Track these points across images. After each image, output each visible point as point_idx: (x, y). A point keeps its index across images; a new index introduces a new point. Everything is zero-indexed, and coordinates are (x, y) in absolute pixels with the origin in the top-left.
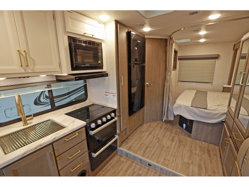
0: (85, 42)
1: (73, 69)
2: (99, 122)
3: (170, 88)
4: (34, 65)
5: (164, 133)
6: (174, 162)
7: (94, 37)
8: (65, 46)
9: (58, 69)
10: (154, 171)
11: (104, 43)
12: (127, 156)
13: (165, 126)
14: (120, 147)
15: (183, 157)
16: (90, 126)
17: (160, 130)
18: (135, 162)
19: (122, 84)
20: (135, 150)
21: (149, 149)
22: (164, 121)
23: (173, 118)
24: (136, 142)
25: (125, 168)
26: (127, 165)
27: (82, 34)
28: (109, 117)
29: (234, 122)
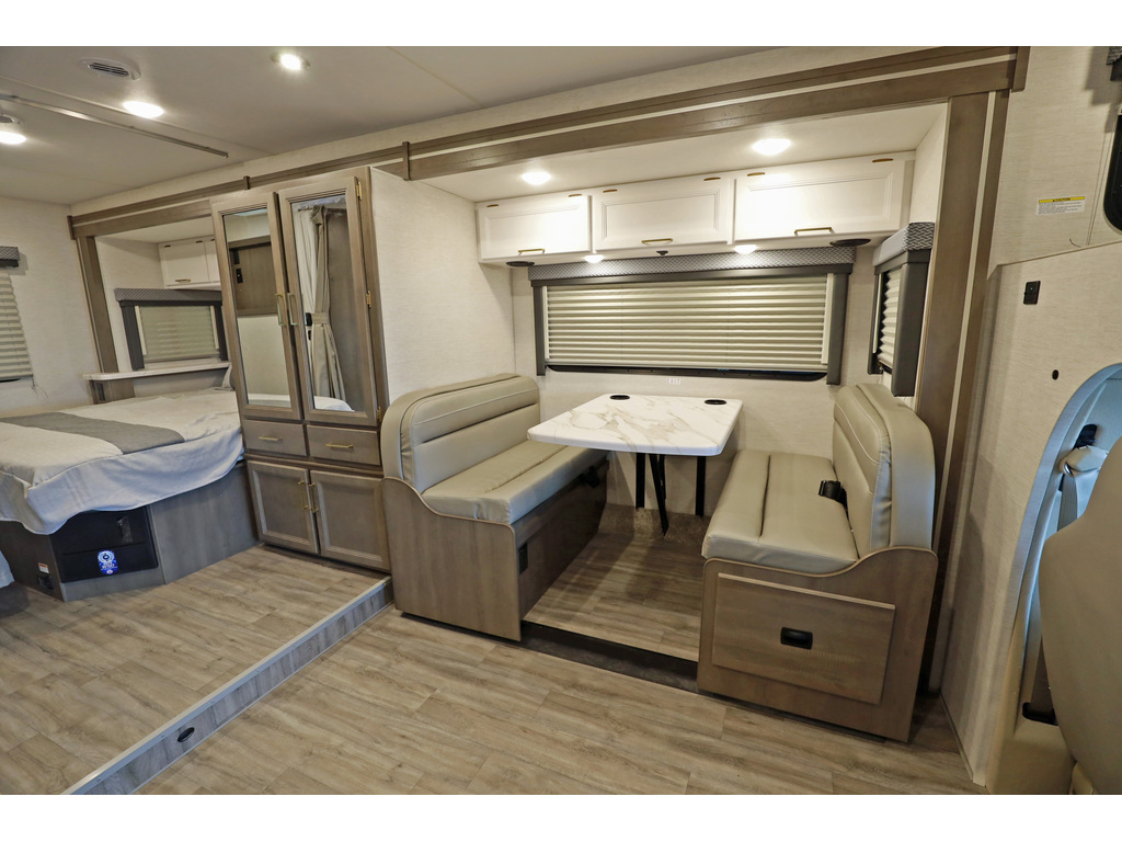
29: (305, 427)
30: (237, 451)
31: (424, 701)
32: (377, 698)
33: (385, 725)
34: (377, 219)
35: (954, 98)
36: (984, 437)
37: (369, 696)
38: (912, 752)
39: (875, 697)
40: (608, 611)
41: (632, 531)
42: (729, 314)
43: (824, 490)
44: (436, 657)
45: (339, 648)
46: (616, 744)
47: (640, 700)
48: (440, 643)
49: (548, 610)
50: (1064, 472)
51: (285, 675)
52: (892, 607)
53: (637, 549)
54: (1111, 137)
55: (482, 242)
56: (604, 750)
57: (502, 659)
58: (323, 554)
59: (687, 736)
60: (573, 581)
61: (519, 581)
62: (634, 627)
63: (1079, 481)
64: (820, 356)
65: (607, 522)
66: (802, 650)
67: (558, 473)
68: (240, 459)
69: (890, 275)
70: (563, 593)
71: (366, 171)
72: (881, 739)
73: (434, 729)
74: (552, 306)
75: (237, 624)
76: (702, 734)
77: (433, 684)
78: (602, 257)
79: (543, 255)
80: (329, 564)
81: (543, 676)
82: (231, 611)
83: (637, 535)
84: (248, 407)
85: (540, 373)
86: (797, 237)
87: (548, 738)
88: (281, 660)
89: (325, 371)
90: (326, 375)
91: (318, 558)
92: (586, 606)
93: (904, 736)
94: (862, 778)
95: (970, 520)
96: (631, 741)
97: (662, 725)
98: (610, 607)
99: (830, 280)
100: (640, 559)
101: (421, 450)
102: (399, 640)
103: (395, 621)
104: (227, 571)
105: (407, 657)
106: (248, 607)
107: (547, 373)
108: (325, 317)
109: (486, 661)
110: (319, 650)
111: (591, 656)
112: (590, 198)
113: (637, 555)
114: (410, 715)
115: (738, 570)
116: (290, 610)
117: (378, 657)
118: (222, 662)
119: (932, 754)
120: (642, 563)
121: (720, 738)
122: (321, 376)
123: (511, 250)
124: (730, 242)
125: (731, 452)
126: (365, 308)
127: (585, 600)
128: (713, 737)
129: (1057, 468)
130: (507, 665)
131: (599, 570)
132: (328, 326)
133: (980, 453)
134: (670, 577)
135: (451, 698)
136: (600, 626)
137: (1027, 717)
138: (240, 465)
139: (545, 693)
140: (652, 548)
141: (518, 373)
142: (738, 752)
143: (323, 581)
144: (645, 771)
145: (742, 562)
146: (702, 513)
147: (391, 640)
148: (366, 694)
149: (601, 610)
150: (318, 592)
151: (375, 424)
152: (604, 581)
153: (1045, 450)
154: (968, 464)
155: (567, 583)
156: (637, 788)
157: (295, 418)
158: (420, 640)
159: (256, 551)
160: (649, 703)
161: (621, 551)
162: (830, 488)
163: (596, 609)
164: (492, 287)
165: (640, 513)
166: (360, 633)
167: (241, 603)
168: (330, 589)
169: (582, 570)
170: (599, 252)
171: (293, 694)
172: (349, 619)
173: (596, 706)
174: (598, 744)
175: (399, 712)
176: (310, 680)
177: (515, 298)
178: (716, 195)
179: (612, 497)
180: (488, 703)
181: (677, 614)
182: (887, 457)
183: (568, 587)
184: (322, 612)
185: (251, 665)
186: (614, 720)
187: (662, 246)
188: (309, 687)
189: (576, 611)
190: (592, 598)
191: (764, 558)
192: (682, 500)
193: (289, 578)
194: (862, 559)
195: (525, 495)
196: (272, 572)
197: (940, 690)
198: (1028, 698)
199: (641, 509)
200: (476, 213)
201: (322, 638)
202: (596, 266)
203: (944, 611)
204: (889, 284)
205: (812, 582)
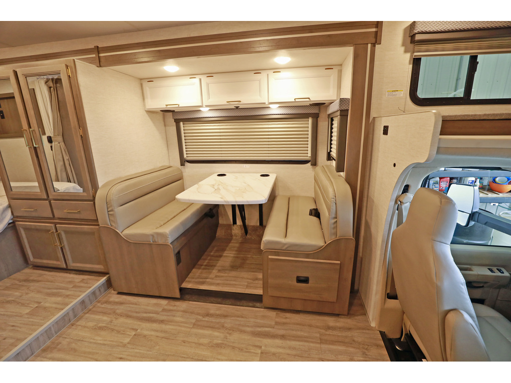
29: (50, 202)
30: (8, 217)
31: (131, 337)
32: (105, 341)
33: (110, 354)
34: (82, 89)
35: (356, 45)
36: (370, 188)
37: (101, 340)
38: (349, 318)
39: (334, 299)
40: (222, 276)
41: (232, 236)
42: (269, 135)
43: (311, 214)
44: (137, 312)
45: (83, 316)
46: (228, 340)
47: (238, 317)
48: (139, 305)
49: (194, 280)
50: (398, 202)
51: (49, 338)
52: (339, 262)
53: (234, 244)
54: (411, 66)
55: (146, 100)
56: (223, 344)
57: (171, 308)
58: (69, 268)
59: (259, 329)
60: (205, 264)
61: (177, 270)
62: (234, 282)
63: (403, 206)
64: (307, 153)
65: (220, 233)
66: (305, 284)
67: (194, 214)
68: (11, 221)
69: (334, 119)
70: (200, 271)
71: (72, 61)
72: (338, 315)
73: (138, 351)
74: (186, 131)
75: (16, 316)
76: (266, 327)
77: (136, 327)
78: (208, 108)
79: (179, 107)
80: (74, 272)
81: (192, 313)
82: (12, 309)
83: (234, 237)
84: (11, 193)
85: (182, 164)
86: (295, 102)
87: (196, 343)
88: (46, 331)
89: (63, 167)
90: (64, 170)
91: (66, 270)
92: (211, 276)
93: (346, 313)
94: (331, 334)
95: (367, 223)
96: (235, 336)
97: (248, 326)
98: (222, 274)
99: (310, 120)
100: (236, 249)
101: (119, 210)
102: (116, 307)
103: (115, 297)
104: (8, 285)
105: (121, 315)
106: (23, 305)
107: (186, 164)
108: (60, 138)
109: (164, 310)
110: (70, 321)
111: (215, 299)
112: (200, 80)
113: (234, 247)
114: (124, 346)
115: (277, 254)
116: (50, 302)
117: (105, 318)
118: (6, 340)
119: (356, 317)
120: (236, 251)
121: (274, 328)
122: (61, 171)
123: (162, 105)
124: (267, 103)
125: (272, 197)
126: (80, 137)
127: (210, 273)
128: (271, 328)
129: (396, 202)
130: (175, 310)
131: (217, 256)
132: (63, 143)
133: (369, 195)
134: (249, 256)
135: (146, 333)
136: (218, 284)
137: (389, 298)
138: (10, 225)
139: (194, 321)
140: (241, 243)
141: (171, 165)
142: (281, 332)
143: (70, 282)
144: (242, 350)
145: (278, 250)
146: (262, 225)
147: (112, 307)
148: (99, 339)
149: (219, 276)
150: (67, 289)
151: (92, 199)
152: (220, 262)
153: (392, 195)
154: (365, 199)
155: (202, 265)
156: (238, 359)
157: (43, 197)
158: (128, 305)
159: (27, 271)
160: (242, 317)
161: (227, 246)
162: (313, 212)
163: (216, 276)
164: (154, 123)
165: (235, 227)
166: (94, 307)
167: (18, 303)
168: (74, 287)
169: (209, 258)
170: (207, 106)
171: (55, 348)
172: (87, 301)
173: (218, 323)
174: (220, 342)
175: (118, 346)
176: (66, 338)
177: (167, 128)
178: (260, 81)
179: (221, 221)
180: (165, 332)
181: (253, 273)
182: (334, 200)
183: (203, 267)
184: (71, 300)
185: (26, 338)
186: (227, 329)
187: (237, 104)
188: (65, 342)
189: (207, 279)
190: (214, 271)
191: (287, 247)
192: (253, 220)
193: (49, 283)
194: (327, 244)
195: (177, 228)
196: (38, 281)
197: (358, 290)
198: (388, 291)
199: (235, 225)
200: (141, 85)
201: (71, 314)
202: (206, 113)
203: (359, 259)
204: (334, 122)
205: (307, 256)
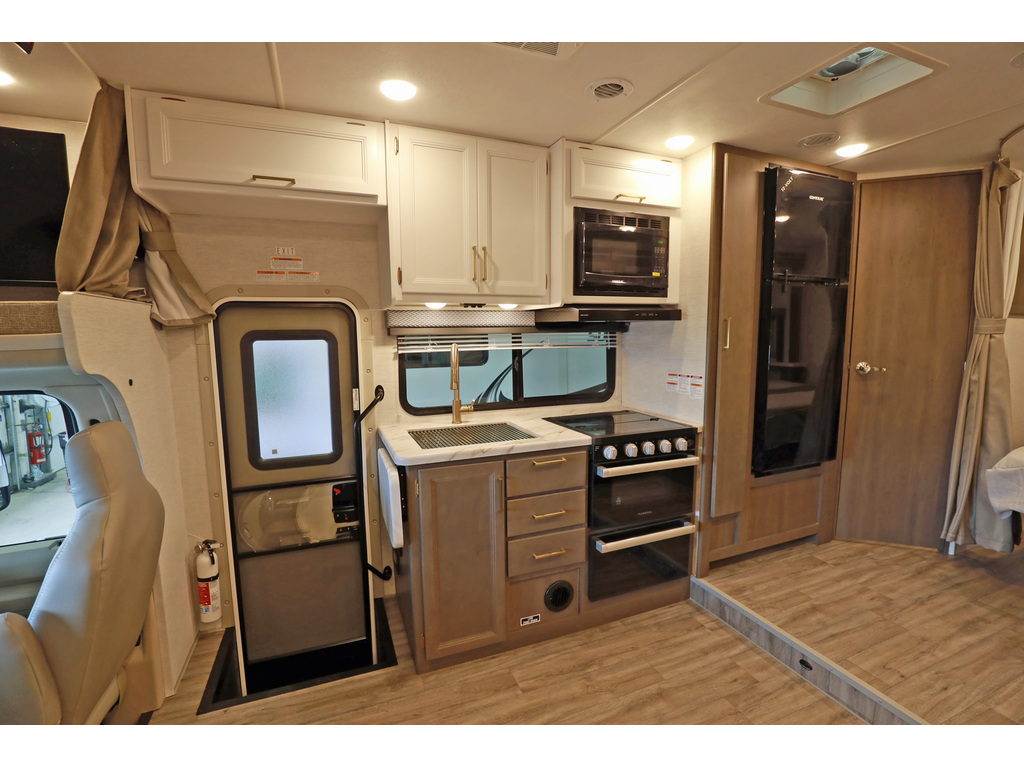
0: (630, 221)
1: (578, 291)
2: (631, 450)
3: (993, 391)
4: (497, 278)
5: (932, 591)
6: (931, 692)
7: (643, 202)
8: (566, 232)
9: (543, 291)
10: (823, 694)
11: (679, 216)
12: (722, 615)
13: (951, 574)
14: (702, 577)
15: (1000, 696)
16: (601, 452)
17: (913, 577)
18: (751, 642)
19: (728, 347)
20: (758, 602)
21: (819, 616)
22: (951, 551)
23: (1002, 539)
24: (773, 583)
25: (704, 644)
26: (715, 638)
27: (612, 198)
28: (665, 445)
